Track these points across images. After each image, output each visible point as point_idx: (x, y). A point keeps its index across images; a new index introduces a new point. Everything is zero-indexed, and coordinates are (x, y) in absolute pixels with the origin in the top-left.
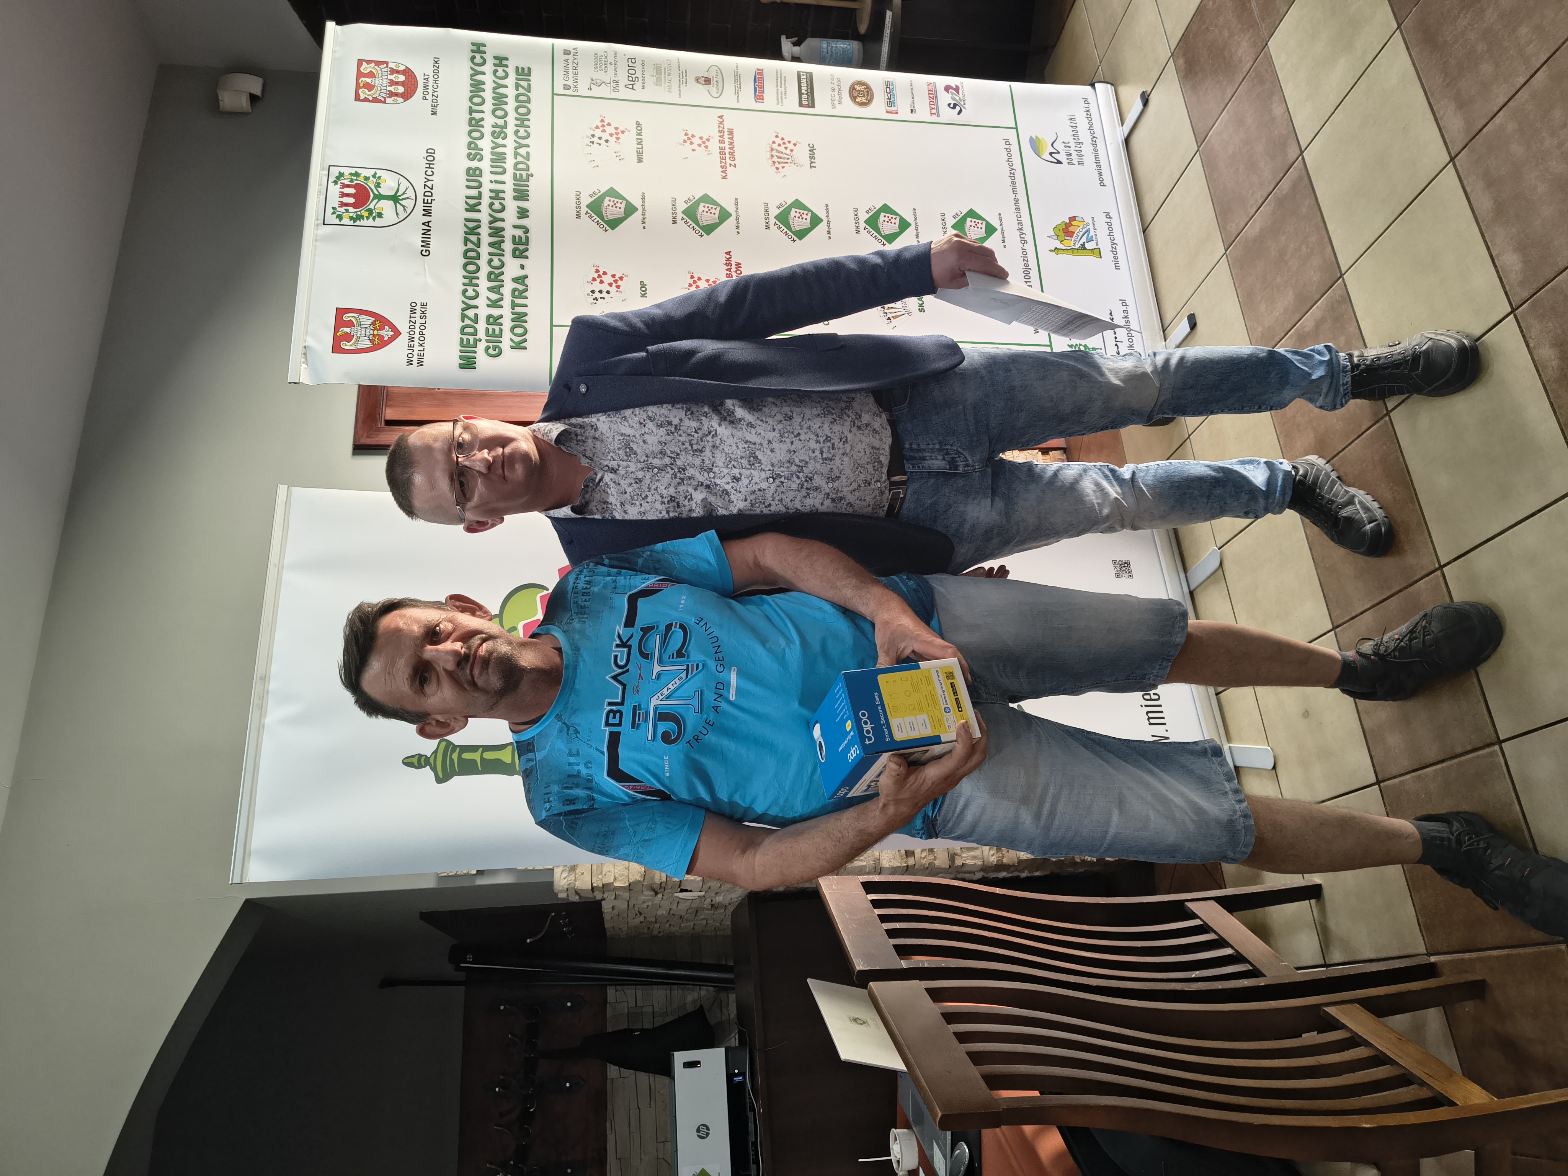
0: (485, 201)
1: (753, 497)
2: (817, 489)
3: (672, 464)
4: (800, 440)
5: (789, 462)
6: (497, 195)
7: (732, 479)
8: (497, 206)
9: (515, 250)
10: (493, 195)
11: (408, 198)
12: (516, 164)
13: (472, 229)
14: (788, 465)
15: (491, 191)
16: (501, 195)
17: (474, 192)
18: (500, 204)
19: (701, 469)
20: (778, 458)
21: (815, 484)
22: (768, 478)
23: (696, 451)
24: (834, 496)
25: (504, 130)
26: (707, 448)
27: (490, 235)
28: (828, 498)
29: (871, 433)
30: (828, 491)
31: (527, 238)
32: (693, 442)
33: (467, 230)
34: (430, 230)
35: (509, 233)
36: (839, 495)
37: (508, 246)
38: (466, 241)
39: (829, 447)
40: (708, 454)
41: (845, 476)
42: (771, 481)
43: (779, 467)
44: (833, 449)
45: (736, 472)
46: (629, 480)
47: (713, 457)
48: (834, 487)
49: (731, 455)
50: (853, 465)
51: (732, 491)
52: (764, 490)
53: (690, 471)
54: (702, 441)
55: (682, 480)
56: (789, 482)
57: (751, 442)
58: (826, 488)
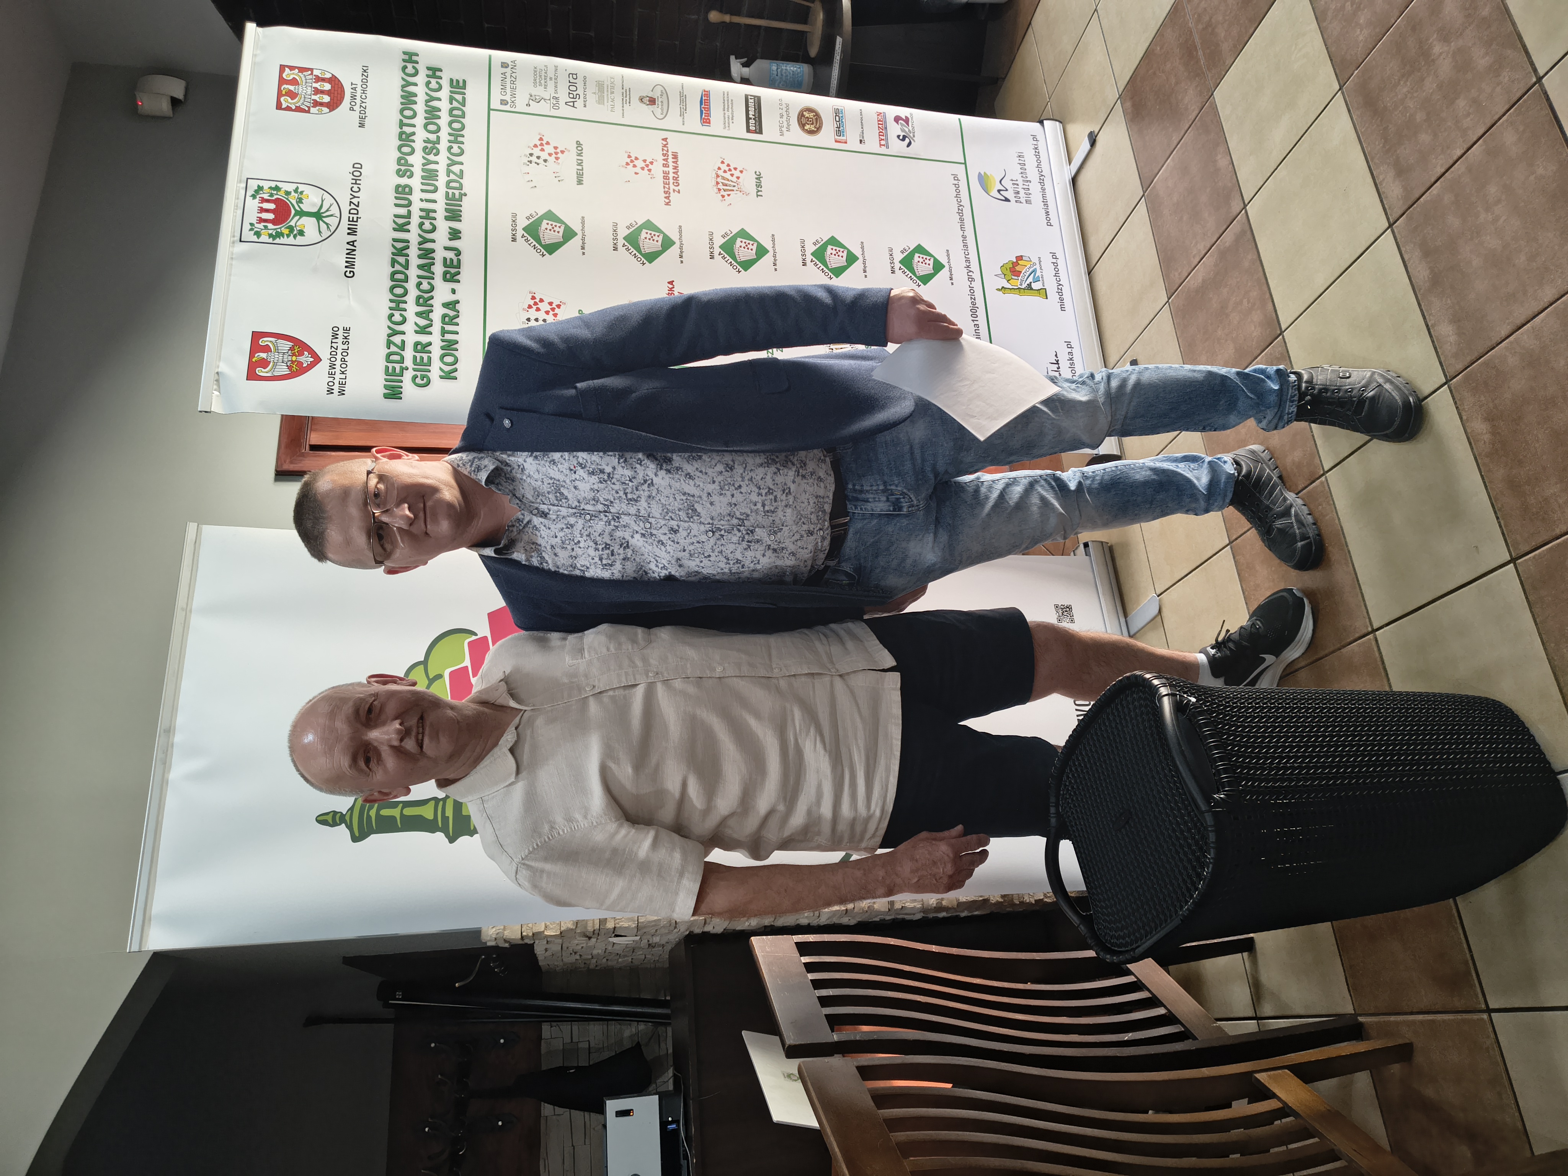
0: (415, 220)
1: (692, 548)
2: (757, 541)
3: (605, 512)
4: (742, 493)
5: (729, 515)
6: (428, 214)
7: (669, 531)
8: (427, 226)
9: (445, 274)
10: (423, 214)
11: (332, 215)
12: (448, 182)
13: (400, 251)
14: (729, 517)
15: (421, 210)
16: (432, 215)
17: (403, 211)
18: (431, 223)
19: (637, 518)
20: (718, 511)
21: (756, 537)
22: (707, 532)
23: (631, 499)
24: (776, 549)
25: (436, 145)
26: (643, 497)
27: (420, 257)
28: (770, 551)
29: (816, 480)
30: (769, 543)
31: (459, 261)
32: (627, 491)
33: (394, 251)
34: (355, 250)
35: (440, 255)
36: (781, 546)
37: (438, 269)
38: (393, 262)
39: (771, 500)
40: (643, 504)
41: (788, 528)
42: (710, 534)
43: (719, 521)
44: (776, 501)
45: (674, 524)
46: (560, 525)
47: (649, 507)
48: (776, 539)
49: (668, 506)
50: (795, 516)
51: (670, 542)
52: (703, 542)
53: (625, 520)
54: (637, 490)
55: (617, 527)
56: (730, 536)
57: (689, 494)
58: (767, 540)
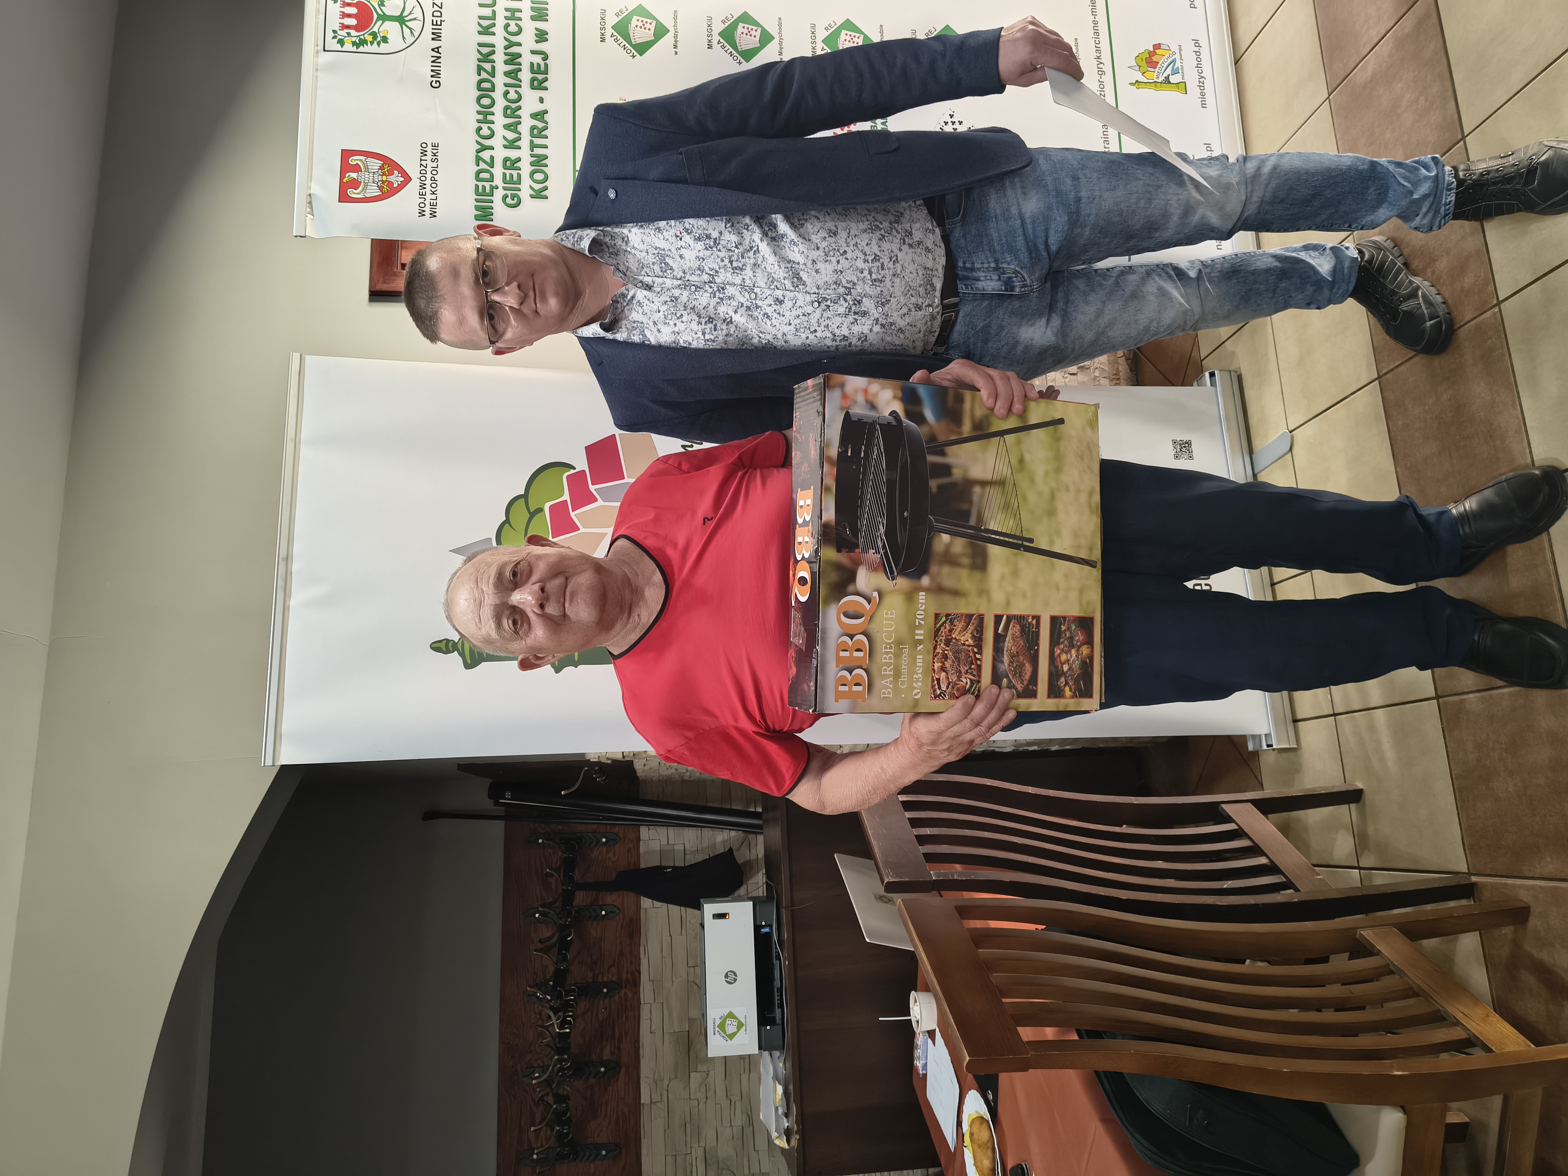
0: (500, 22)
1: (797, 321)
2: (865, 314)
3: (711, 282)
4: (847, 259)
5: (836, 283)
6: (513, 14)
7: (774, 301)
8: (513, 28)
9: (533, 81)
10: (509, 14)
11: (415, 19)
13: (486, 56)
14: (835, 286)
15: (507, 10)
16: (517, 15)
17: (487, 12)
18: (517, 25)
19: (742, 288)
20: (824, 280)
21: (863, 308)
22: (813, 302)
23: (736, 268)
24: (884, 322)
26: (748, 265)
27: (506, 63)
28: (877, 323)
29: (924, 251)
30: (877, 316)
31: (546, 65)
32: (733, 258)
33: (480, 57)
34: (440, 57)
35: (527, 59)
36: (889, 320)
37: (525, 76)
38: (480, 69)
39: (878, 267)
40: (748, 272)
41: (896, 300)
42: (816, 305)
43: (825, 290)
44: (883, 269)
45: (779, 293)
46: (665, 298)
47: (754, 276)
48: (884, 311)
49: (773, 275)
50: (904, 287)
51: (776, 315)
52: (809, 314)
53: (730, 290)
54: (743, 257)
55: (721, 299)
56: (836, 306)
57: (794, 262)
58: (875, 313)
